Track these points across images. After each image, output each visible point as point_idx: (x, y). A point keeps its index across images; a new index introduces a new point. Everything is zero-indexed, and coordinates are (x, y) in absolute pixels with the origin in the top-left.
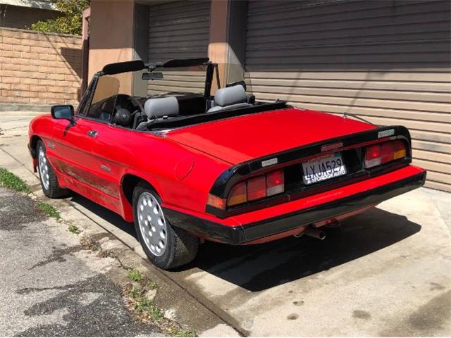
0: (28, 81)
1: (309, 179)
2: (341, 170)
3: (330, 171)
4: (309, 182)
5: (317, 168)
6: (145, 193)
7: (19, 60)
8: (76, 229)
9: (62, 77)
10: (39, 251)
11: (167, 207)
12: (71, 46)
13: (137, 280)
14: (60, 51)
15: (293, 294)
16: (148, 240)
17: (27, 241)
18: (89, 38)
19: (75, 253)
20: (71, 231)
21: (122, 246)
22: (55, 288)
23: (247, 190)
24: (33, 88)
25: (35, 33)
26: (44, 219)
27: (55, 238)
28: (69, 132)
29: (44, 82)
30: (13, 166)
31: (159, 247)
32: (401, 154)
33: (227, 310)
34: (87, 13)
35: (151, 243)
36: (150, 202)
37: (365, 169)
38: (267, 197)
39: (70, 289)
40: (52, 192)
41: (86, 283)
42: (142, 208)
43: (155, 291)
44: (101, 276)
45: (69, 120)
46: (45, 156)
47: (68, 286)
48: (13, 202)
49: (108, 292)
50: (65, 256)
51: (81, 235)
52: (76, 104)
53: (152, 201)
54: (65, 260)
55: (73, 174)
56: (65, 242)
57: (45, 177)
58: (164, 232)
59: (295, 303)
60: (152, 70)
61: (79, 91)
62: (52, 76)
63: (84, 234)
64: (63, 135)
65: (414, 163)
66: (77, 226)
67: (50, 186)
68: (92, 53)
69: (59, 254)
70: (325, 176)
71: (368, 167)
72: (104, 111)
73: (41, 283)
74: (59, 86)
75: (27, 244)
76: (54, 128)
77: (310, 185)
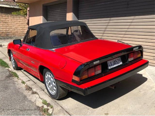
0: (11, 30)
1: (110, 67)
6: (48, 72)
7: (8, 24)
9: (22, 28)
11: (56, 79)
12: (24, 19)
13: (45, 104)
16: (49, 88)
18: (29, 16)
20: (22, 83)
23: (88, 73)
24: (13, 32)
25: (13, 15)
27: (17, 86)
28: (20, 48)
29: (16, 30)
30: (4, 58)
31: (53, 92)
32: (140, 55)
35: (50, 90)
36: (50, 76)
37: (129, 62)
38: (95, 75)
40: (16, 68)
42: (47, 77)
43: (52, 109)
44: (32, 102)
46: (13, 56)
51: (25, 84)
56: (20, 88)
57: (13, 63)
58: (55, 87)
62: (18, 28)
63: (27, 84)
66: (24, 81)
67: (15, 66)
70: (115, 65)
71: (129, 61)
73: (10, 106)
74: (21, 31)
75: (6, 89)
76: (15, 46)
77: (110, 69)
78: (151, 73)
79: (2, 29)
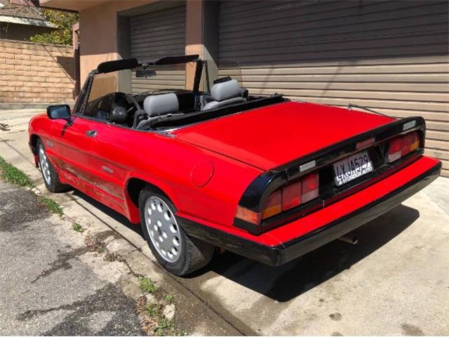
0: (30, 84)
1: (341, 180)
2: (368, 167)
3: (358, 169)
4: (341, 183)
5: (346, 167)
6: (153, 197)
7: (22, 67)
8: (80, 227)
9: (59, 80)
10: (44, 257)
11: (182, 216)
12: (65, 55)
13: (150, 292)
14: (56, 58)
15: (325, 304)
16: (158, 244)
17: (31, 245)
18: (79, 48)
19: (80, 257)
20: (74, 229)
21: (128, 247)
22: (62, 307)
23: (282, 198)
24: (35, 90)
25: (33, 44)
26: (48, 216)
27: (60, 238)
28: (66, 130)
29: (44, 85)
30: (17, 160)
31: (171, 253)
32: (415, 145)
33: (259, 330)
34: (76, 27)
35: (162, 247)
36: (159, 208)
37: (389, 164)
38: (302, 205)
39: (78, 308)
40: (54, 187)
41: (96, 298)
42: (150, 212)
43: (173, 306)
44: (111, 286)
45: (65, 119)
46: (45, 154)
47: (76, 304)
48: (17, 199)
49: (120, 309)
50: (70, 261)
51: (85, 233)
52: (72, 102)
53: (161, 205)
54: (71, 267)
55: (72, 171)
56: (71, 243)
57: (46, 172)
58: (177, 239)
59: (332, 316)
60: (145, 68)
61: (74, 91)
62: (50, 80)
63: (88, 233)
64: (61, 134)
65: (427, 153)
66: (81, 224)
67: (51, 181)
68: (83, 58)
69: (65, 259)
70: (354, 175)
71: (391, 161)
72: (100, 109)
73: (45, 301)
74: (57, 88)
75: (30, 248)
76: (52, 127)
77: (341, 186)
78: (435, 195)
79: (5, 83)
